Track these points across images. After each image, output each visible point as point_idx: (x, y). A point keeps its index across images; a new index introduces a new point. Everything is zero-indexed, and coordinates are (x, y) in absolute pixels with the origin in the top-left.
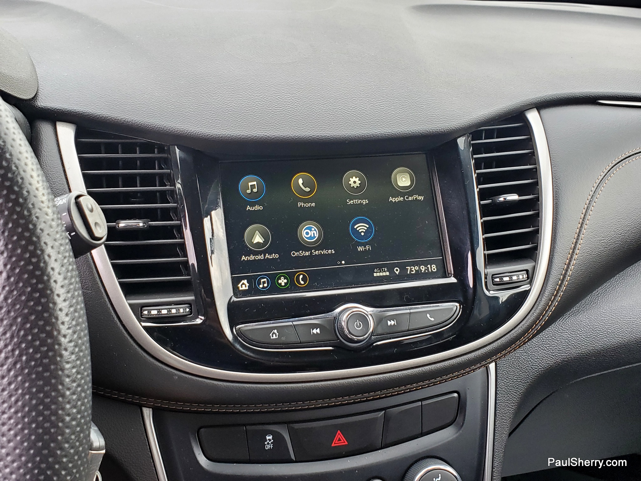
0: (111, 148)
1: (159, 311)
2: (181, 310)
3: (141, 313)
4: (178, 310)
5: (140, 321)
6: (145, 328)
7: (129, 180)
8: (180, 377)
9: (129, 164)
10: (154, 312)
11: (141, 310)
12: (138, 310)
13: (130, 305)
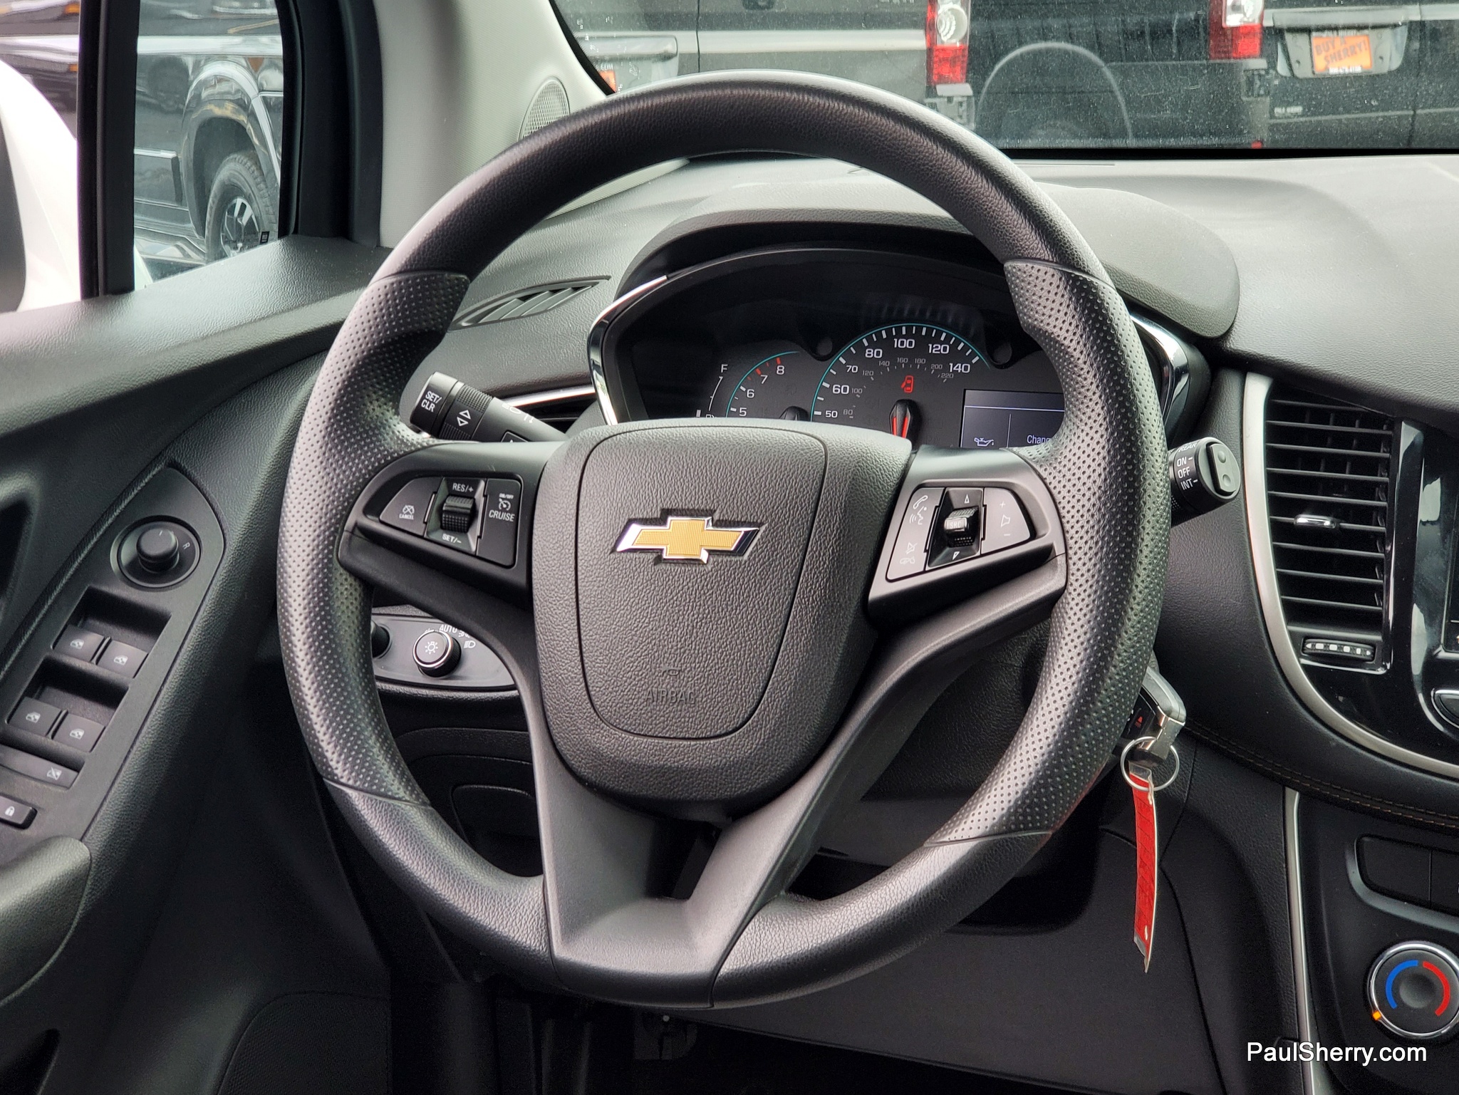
0: (1321, 417)
1: (1327, 646)
2: (1358, 651)
3: (1304, 646)
4: (1353, 649)
5: (1299, 656)
6: (1304, 667)
7: (1336, 463)
8: (1338, 745)
9: (1342, 440)
10: (1320, 646)
11: (1304, 642)
12: (1300, 642)
13: (1291, 633)
